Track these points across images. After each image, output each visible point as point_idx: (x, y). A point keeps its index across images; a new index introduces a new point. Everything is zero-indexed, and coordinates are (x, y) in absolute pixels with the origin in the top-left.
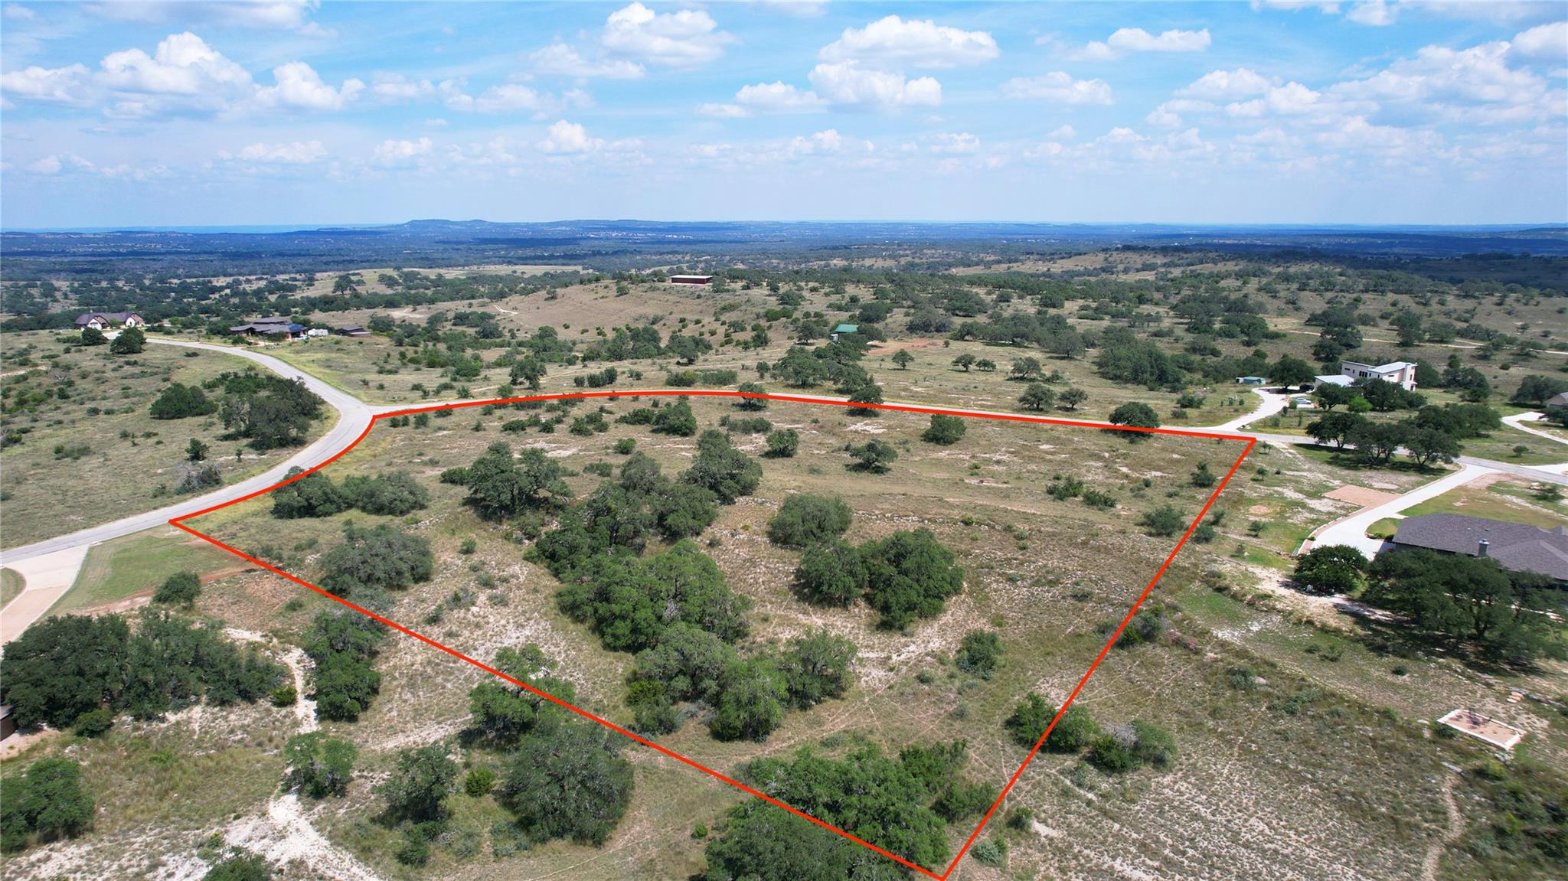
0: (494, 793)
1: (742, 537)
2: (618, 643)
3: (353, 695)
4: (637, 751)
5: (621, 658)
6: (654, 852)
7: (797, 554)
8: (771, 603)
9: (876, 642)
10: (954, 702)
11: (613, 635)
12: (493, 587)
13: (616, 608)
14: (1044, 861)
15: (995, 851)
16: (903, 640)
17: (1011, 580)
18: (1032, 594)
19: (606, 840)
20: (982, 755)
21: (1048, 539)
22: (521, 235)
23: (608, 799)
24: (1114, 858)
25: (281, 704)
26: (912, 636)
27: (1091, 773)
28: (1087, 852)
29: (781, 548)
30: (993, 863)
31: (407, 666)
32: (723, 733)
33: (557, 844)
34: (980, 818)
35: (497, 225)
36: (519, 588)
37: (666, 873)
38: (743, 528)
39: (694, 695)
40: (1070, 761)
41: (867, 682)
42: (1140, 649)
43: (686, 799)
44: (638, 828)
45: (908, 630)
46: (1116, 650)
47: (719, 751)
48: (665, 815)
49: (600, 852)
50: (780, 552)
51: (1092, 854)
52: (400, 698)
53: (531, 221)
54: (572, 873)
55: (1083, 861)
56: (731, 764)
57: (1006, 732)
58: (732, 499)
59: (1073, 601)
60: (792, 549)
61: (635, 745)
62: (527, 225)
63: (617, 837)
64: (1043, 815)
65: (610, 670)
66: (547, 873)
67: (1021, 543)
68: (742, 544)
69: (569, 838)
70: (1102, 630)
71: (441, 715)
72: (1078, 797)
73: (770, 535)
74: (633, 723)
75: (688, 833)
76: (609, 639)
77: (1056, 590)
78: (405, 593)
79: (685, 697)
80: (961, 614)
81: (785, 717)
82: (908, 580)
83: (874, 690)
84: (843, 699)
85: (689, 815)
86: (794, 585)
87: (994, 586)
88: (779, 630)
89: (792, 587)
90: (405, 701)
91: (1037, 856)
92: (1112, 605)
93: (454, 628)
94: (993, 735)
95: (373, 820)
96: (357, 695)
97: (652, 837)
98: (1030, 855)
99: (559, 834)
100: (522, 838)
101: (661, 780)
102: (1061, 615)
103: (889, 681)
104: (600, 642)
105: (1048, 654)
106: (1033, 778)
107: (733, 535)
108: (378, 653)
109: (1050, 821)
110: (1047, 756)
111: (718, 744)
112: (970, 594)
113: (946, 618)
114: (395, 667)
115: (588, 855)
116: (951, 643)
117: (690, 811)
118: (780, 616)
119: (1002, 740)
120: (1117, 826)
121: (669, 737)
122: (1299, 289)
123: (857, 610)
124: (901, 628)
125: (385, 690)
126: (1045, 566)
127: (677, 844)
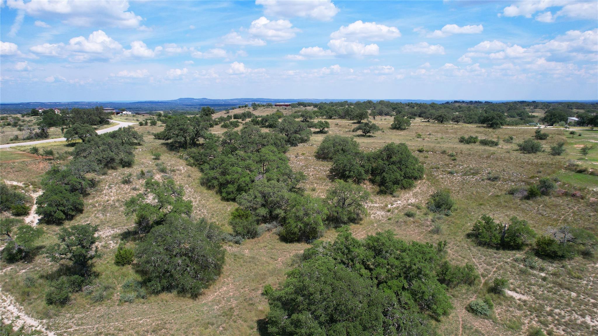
0: (133, 265)
1: (301, 157)
2: (229, 197)
3: (60, 208)
4: (232, 246)
5: (230, 205)
6: (234, 303)
7: (330, 163)
8: (317, 183)
9: (378, 199)
10: (431, 226)
11: (226, 192)
12: (165, 172)
13: (228, 177)
14: (525, 316)
15: (486, 307)
16: (393, 199)
17: (451, 173)
18: (464, 179)
19: (201, 294)
20: (457, 252)
21: (467, 156)
22: (220, 103)
23: (205, 267)
24: (583, 316)
25: (17, 214)
26: (398, 197)
27: (538, 262)
28: (557, 311)
29: (322, 161)
30: (486, 316)
31: (104, 202)
32: (288, 238)
33: (165, 296)
34: (466, 287)
35: (211, 100)
36: (180, 175)
37: (241, 317)
38: (302, 154)
39: (271, 218)
40: (519, 255)
41: (374, 217)
42: (539, 199)
43: (261, 272)
44: (225, 289)
45: (395, 194)
46: (524, 201)
47: (284, 248)
48: (245, 281)
49: (195, 302)
50: (321, 163)
51: (563, 313)
52: (95, 216)
53: (224, 98)
54: (172, 315)
55: (557, 317)
56: (291, 255)
57: (469, 240)
58: (296, 144)
59: (489, 182)
60: (328, 161)
61: (231, 244)
62: (223, 100)
63: (209, 293)
64: (512, 286)
65: (223, 209)
66: (153, 314)
67: (453, 158)
68: (300, 161)
69: (175, 292)
70: (512, 193)
71: (115, 225)
72: (534, 275)
73: (316, 156)
74: (232, 233)
75: (260, 292)
76: (224, 195)
77: (478, 177)
78: (115, 171)
79: (265, 220)
80: (425, 189)
81: (326, 232)
82: (394, 167)
83: (379, 221)
84: (361, 224)
85: (262, 282)
86: (329, 175)
87: (441, 176)
88: (321, 194)
89: (328, 176)
90: (98, 217)
91: (518, 313)
92: (513, 181)
93: (137, 187)
94: (460, 242)
95: (42, 277)
96: (63, 208)
97: (234, 294)
98: (512, 312)
99: (168, 289)
100: (143, 291)
101: (244, 262)
102: (483, 188)
103: (388, 216)
104: (220, 197)
105: (481, 204)
106: (496, 264)
107: (296, 157)
108: (89, 194)
109: (518, 290)
110: (501, 252)
111: (284, 244)
112: (428, 180)
113: (417, 190)
114: (97, 202)
115: (187, 303)
116: (421, 200)
117: (262, 279)
118: (322, 189)
119: (467, 243)
120: (574, 294)
121: (253, 240)
122: (534, 108)
123: (365, 186)
124: (391, 194)
125: (87, 212)
126: (468, 167)
127: (251, 299)
